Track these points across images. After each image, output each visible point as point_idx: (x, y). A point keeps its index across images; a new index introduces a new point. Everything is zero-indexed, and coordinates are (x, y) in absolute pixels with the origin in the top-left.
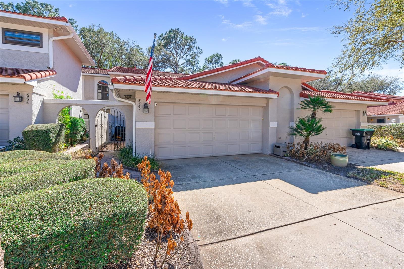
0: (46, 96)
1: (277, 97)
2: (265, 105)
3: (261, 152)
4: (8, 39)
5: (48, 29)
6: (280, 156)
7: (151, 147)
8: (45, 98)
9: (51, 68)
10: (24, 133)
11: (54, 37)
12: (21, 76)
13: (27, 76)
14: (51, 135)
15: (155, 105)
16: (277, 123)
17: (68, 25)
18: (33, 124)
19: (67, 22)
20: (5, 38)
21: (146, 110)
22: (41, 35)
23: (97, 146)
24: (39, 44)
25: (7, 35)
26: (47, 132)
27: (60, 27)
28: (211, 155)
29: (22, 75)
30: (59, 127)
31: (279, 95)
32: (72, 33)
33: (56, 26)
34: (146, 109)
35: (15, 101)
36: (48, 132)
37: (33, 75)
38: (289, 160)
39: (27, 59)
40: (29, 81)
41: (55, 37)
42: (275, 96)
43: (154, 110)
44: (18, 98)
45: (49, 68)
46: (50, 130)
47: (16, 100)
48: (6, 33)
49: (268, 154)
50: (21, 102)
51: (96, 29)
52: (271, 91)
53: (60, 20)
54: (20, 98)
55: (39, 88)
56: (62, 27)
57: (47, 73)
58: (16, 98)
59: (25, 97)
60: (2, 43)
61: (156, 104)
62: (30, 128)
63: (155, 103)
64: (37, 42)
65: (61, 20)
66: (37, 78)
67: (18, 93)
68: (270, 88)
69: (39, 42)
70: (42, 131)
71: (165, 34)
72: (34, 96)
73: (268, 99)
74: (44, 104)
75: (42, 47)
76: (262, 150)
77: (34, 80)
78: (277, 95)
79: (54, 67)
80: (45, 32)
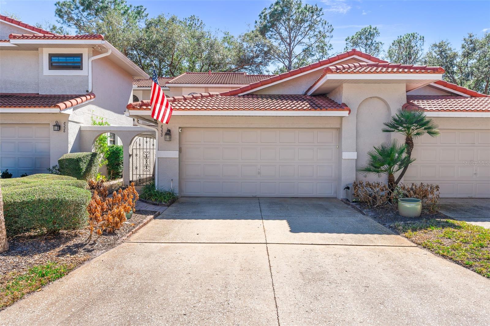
0: (83, 123)
1: (348, 115)
2: (338, 126)
3: (335, 196)
4: (54, 64)
5: (87, 48)
6: (349, 201)
7: (172, 180)
8: (82, 125)
9: (90, 91)
10: (59, 161)
11: (93, 56)
12: (57, 106)
13: (62, 105)
14: (81, 164)
15: (180, 131)
16: (356, 153)
17: (104, 43)
18: (69, 153)
19: (102, 40)
20: (51, 64)
21: (168, 137)
22: (80, 56)
23: (131, 179)
24: (78, 66)
25: (53, 61)
26: (77, 160)
27: (97, 46)
28: (254, 195)
29: (57, 105)
30: (91, 156)
31: (350, 111)
32: (110, 49)
33: (93, 46)
34: (168, 136)
35: (54, 130)
36: (78, 160)
37: (68, 103)
38: (353, 207)
39: (69, 83)
40: (64, 110)
41: (94, 57)
42: (345, 113)
43: (177, 137)
44: (56, 127)
45: (87, 91)
46: (80, 158)
47: (55, 130)
48: (53, 58)
49: (340, 199)
50: (59, 131)
51: (167, 19)
52: (343, 107)
53: (96, 39)
54: (58, 127)
55: (75, 115)
56: (99, 46)
57: (88, 97)
58: (55, 127)
59: (62, 125)
60: (49, 70)
61: (180, 129)
62: (65, 157)
63: (179, 129)
64: (77, 64)
65: (97, 38)
66: (72, 106)
67: (57, 122)
68: (344, 101)
69: (79, 64)
70: (73, 159)
71: (270, 8)
72: (70, 124)
73: (341, 118)
74: (80, 131)
75: (82, 70)
77: (69, 108)
78: (348, 112)
79: (93, 91)
80: (85, 52)
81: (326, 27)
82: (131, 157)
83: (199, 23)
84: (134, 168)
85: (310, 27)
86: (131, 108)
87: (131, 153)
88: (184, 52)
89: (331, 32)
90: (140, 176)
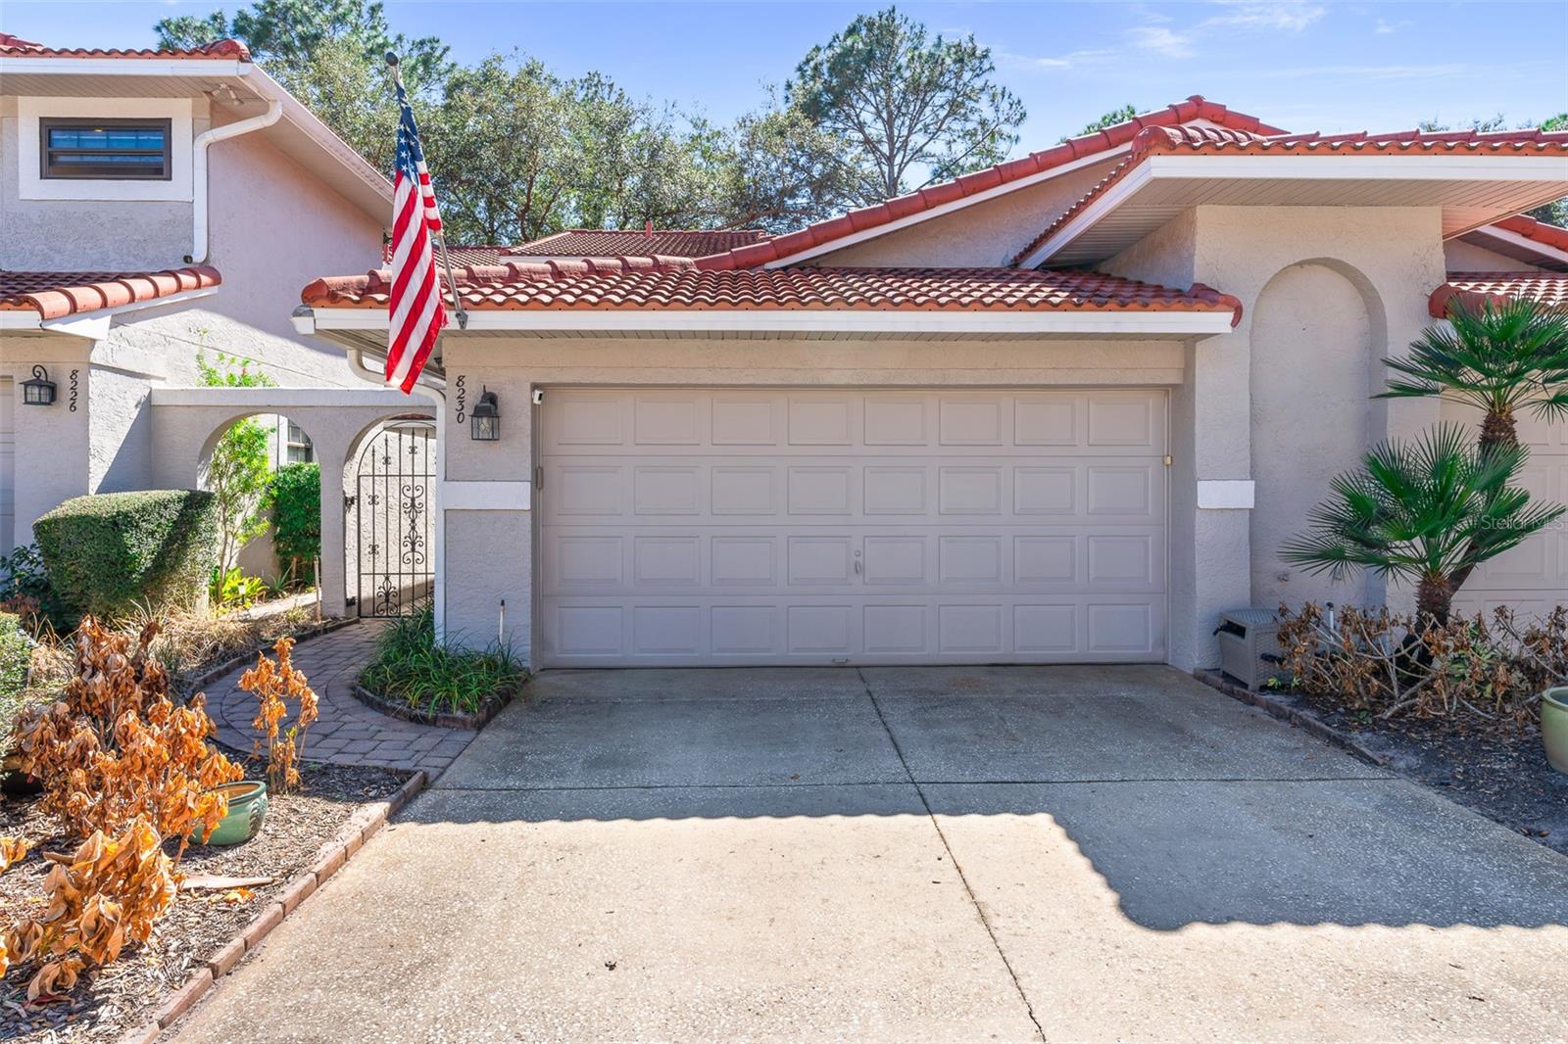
0: (164, 379)
1: (1228, 329)
2: (1174, 378)
3: (1158, 655)
4: (62, 159)
5: (190, 101)
6: (1246, 686)
7: (503, 603)
8: (156, 385)
9: (199, 257)
10: (40, 529)
11: (211, 129)
12: (27, 300)
13: (53, 301)
14: (129, 538)
15: (536, 401)
16: (1253, 482)
17: (245, 73)
18: (92, 493)
19: (242, 60)
20: (51, 156)
21: (485, 422)
22: (163, 126)
23: (352, 593)
24: (158, 168)
25: (57, 146)
26: (115, 524)
27: (223, 86)
28: (840, 656)
29: (28, 298)
30: (179, 507)
31: (1238, 311)
32: (276, 101)
33: (205, 88)
34: (485, 420)
35: (26, 402)
36: (120, 523)
37: (85, 295)
38: (1279, 714)
39: (119, 230)
40: (56, 318)
41: (213, 131)
42: (1218, 321)
43: (526, 423)
44: (36, 390)
45: (188, 259)
46: (126, 515)
47: (29, 400)
48: (56, 136)
49: (1191, 672)
50: (49, 404)
52: (1202, 296)
53: (217, 55)
54: (46, 389)
55: (124, 344)
56: (234, 85)
57: (188, 280)
58: (29, 390)
59: (65, 384)
60: (41, 178)
61: (537, 393)
62: (69, 507)
63: (533, 390)
64: (151, 160)
65: (220, 52)
66: (105, 304)
67: (37, 369)
68: (1200, 276)
69: (161, 159)
70: (96, 520)
71: (830, 46)
72: (97, 381)
73: (1189, 342)
74: (149, 409)
75: (170, 179)
76: (1162, 643)
77: (89, 312)
78: (1229, 316)
79: (213, 256)
80: (180, 112)
81: (1004, 105)
82: (354, 508)
83: (614, 97)
84: (366, 550)
85: (954, 107)
86: (321, 297)
87: (351, 492)
88: (568, 173)
89: (1017, 123)
90: (387, 579)
